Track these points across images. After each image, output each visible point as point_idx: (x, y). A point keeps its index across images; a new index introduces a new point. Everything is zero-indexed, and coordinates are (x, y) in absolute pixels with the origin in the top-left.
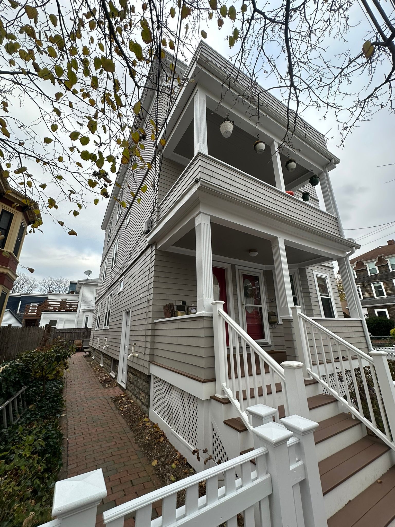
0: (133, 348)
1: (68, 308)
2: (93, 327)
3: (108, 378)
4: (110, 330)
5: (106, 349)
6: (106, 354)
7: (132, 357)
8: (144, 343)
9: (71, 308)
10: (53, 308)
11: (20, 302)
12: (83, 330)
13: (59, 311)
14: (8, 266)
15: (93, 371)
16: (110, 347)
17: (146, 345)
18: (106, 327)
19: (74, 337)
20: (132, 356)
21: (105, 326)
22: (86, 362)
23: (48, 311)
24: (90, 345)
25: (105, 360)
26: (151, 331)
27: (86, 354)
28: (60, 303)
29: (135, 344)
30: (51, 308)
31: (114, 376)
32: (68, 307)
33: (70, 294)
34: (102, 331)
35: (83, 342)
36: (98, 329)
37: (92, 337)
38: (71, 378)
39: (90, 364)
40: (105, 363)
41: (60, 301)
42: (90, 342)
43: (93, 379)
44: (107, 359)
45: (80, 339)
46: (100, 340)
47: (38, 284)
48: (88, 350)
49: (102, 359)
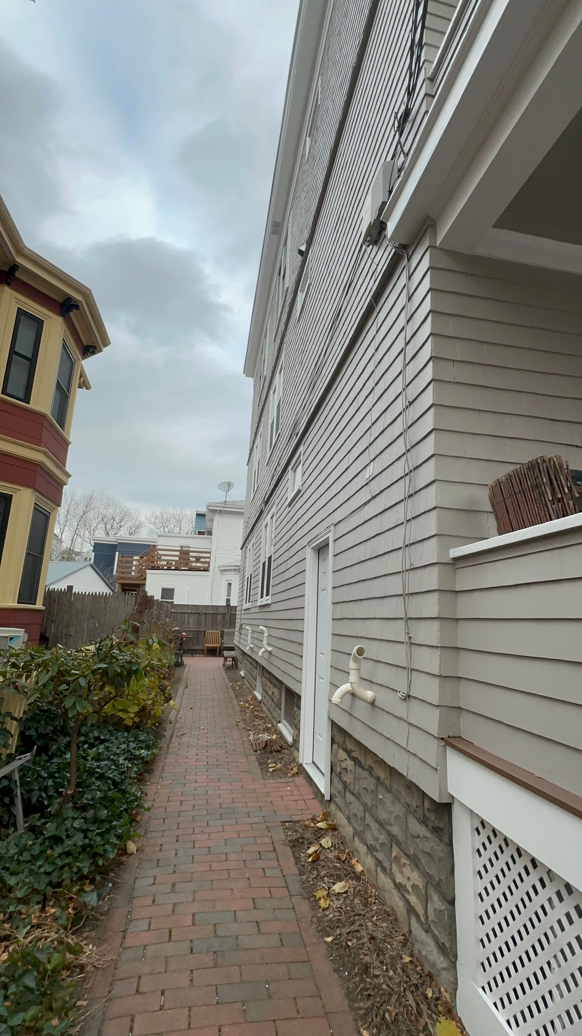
0: (352, 665)
1: (194, 564)
2: (240, 604)
3: (275, 741)
4: (273, 608)
5: (267, 656)
6: (266, 670)
7: (349, 697)
8: (402, 649)
9: (199, 565)
10: (165, 563)
11: (117, 553)
12: (221, 611)
13: (176, 569)
14: (42, 444)
15: (238, 708)
16: (276, 652)
17: (410, 657)
18: (266, 600)
19: (205, 624)
20: (348, 692)
21: (262, 597)
22: (227, 681)
23: (158, 568)
24: (235, 642)
25: (266, 685)
26: (436, 596)
27: (227, 663)
28: (178, 553)
29: (360, 652)
30: (162, 563)
31: (290, 739)
32: (193, 562)
33: (197, 536)
34: (257, 610)
35: (222, 636)
36: (248, 605)
37: (238, 625)
38: (185, 723)
39: (234, 689)
40: (267, 693)
41: (179, 548)
42: (235, 637)
43: (236, 733)
44: (271, 683)
45: (217, 629)
46: (253, 631)
47: (145, 520)
48: (232, 653)
49: (258, 679)
